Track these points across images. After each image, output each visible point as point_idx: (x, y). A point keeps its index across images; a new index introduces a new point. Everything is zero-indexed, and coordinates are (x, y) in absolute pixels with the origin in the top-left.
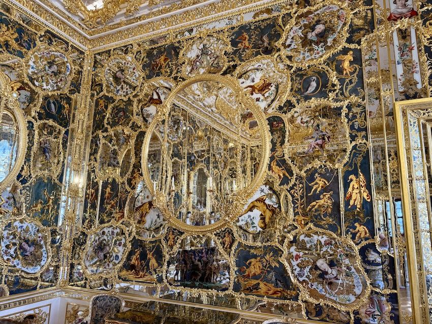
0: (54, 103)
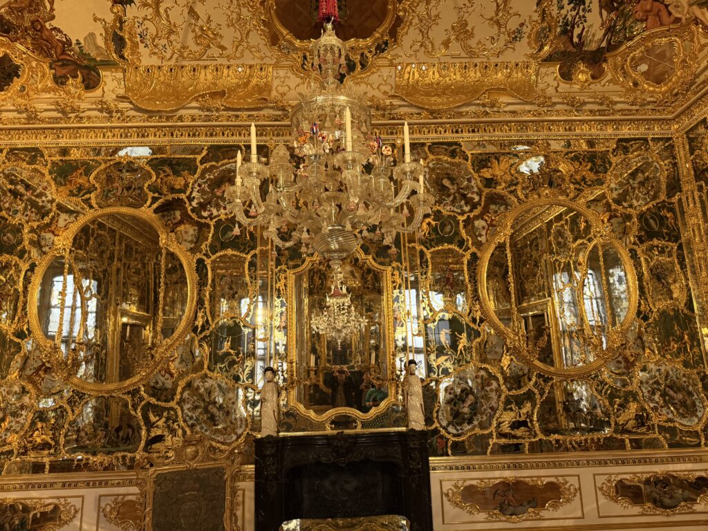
0: (652, 218)
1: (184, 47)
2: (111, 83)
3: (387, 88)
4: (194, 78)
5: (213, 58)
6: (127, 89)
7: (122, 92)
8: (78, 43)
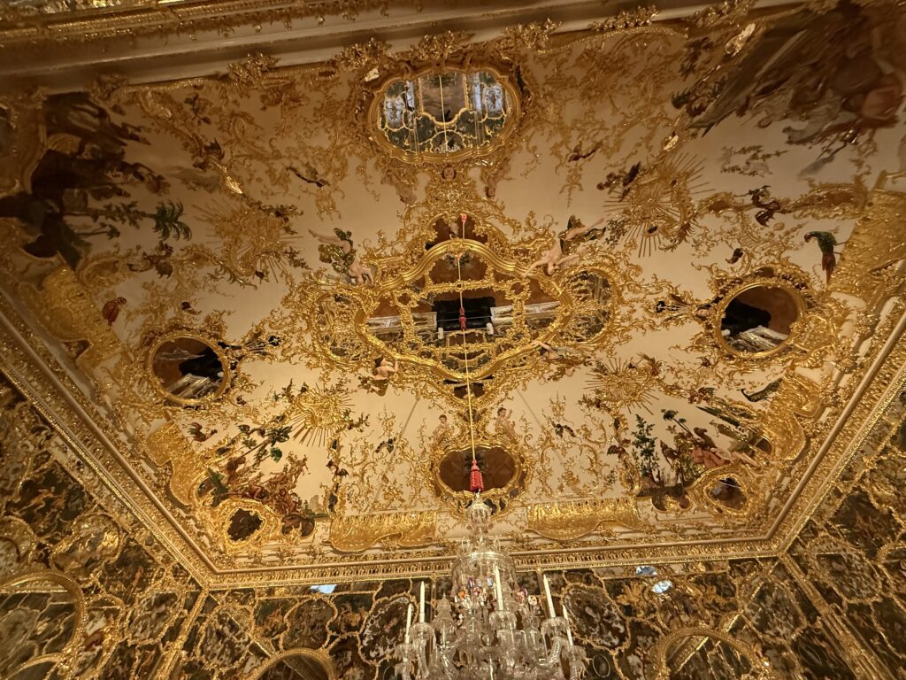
1: (376, 502)
2: (321, 530)
3: (522, 524)
4: (381, 523)
5: (395, 508)
6: (332, 535)
7: (327, 538)
8: (306, 502)
